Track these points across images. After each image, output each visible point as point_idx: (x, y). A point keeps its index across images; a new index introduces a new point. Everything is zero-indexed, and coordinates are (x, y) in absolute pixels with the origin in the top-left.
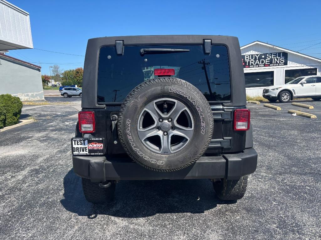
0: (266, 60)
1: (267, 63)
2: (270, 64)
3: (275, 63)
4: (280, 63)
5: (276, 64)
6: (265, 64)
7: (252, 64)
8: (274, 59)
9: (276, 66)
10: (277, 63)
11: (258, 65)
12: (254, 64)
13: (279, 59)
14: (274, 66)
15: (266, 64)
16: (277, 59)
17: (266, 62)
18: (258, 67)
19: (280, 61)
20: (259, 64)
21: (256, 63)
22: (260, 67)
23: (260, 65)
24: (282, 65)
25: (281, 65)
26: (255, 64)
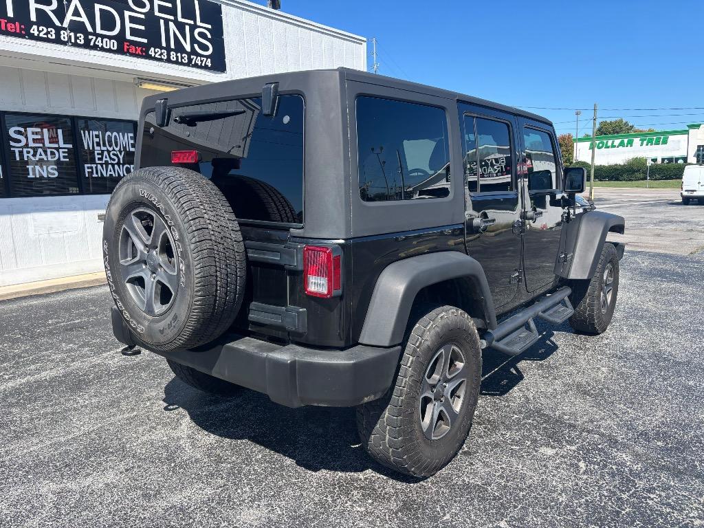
0: (127, 14)
1: (134, 32)
2: (146, 48)
3: (173, 46)
4: (198, 55)
5: (176, 51)
6: (120, 38)
7: (43, 19)
8: (167, 21)
9: (176, 62)
10: (179, 48)
11: (86, 33)
12: (57, 23)
13: (187, 28)
14: (169, 60)
15: (128, 36)
16: (181, 27)
17: (128, 25)
18: (87, 45)
19: (193, 40)
20: (90, 29)
21: (69, 17)
22: (95, 47)
23: (95, 34)
24: (206, 67)
25: (200, 67)
26: (62, 22)
